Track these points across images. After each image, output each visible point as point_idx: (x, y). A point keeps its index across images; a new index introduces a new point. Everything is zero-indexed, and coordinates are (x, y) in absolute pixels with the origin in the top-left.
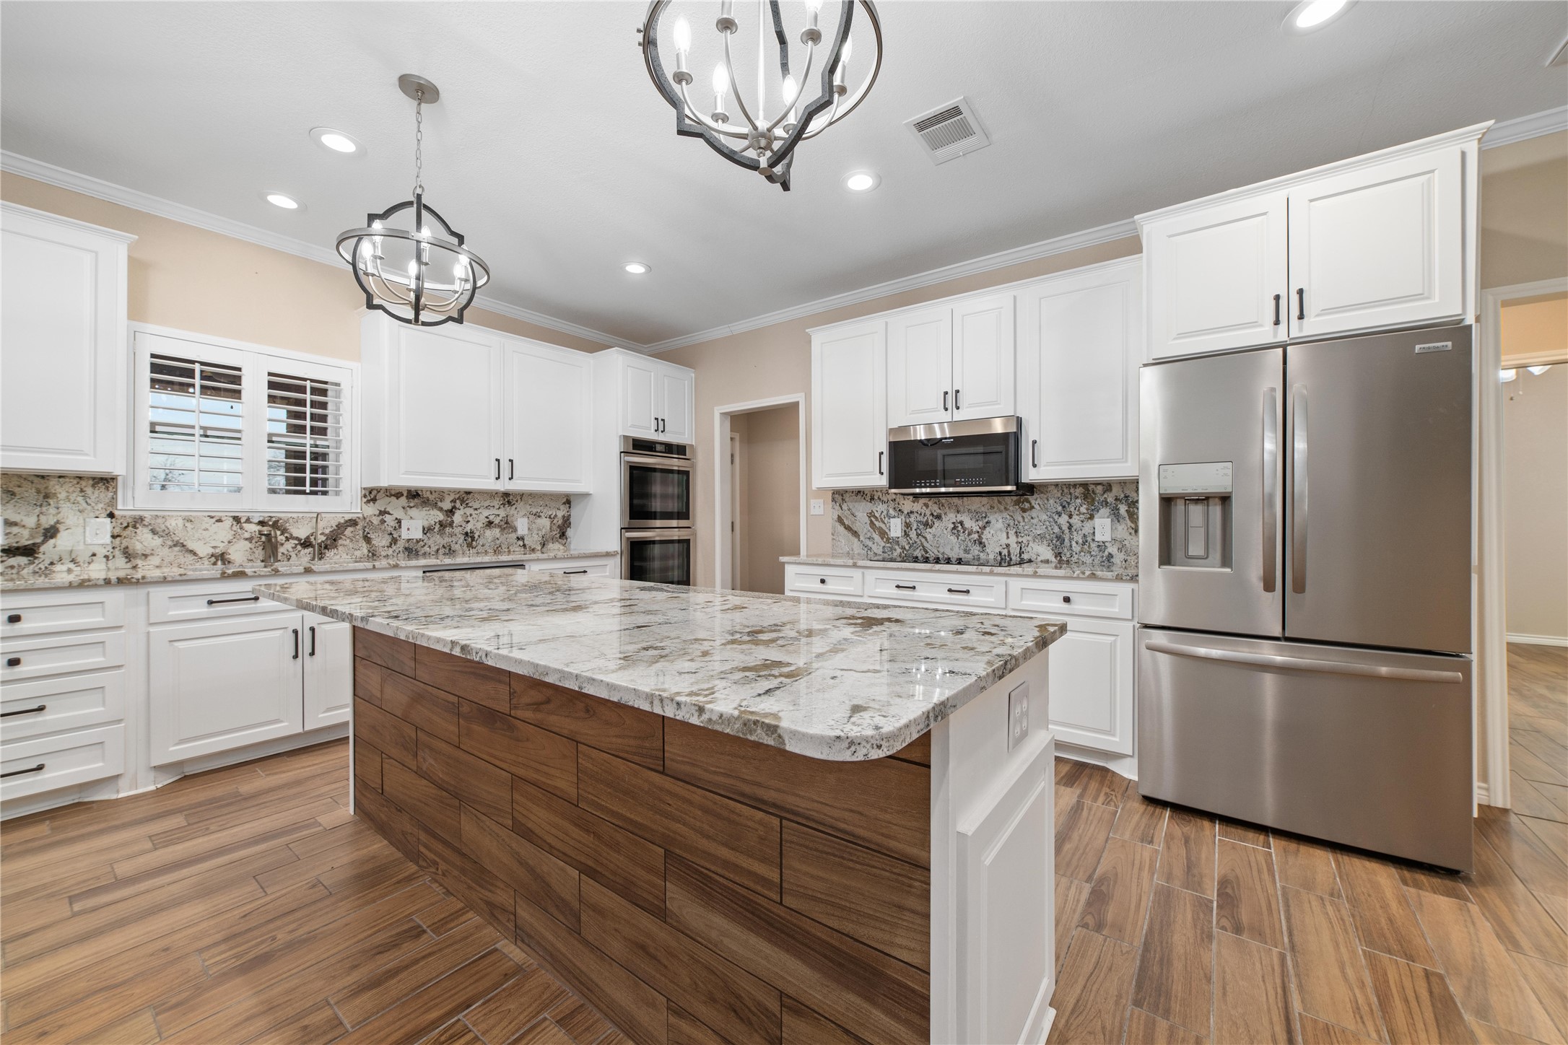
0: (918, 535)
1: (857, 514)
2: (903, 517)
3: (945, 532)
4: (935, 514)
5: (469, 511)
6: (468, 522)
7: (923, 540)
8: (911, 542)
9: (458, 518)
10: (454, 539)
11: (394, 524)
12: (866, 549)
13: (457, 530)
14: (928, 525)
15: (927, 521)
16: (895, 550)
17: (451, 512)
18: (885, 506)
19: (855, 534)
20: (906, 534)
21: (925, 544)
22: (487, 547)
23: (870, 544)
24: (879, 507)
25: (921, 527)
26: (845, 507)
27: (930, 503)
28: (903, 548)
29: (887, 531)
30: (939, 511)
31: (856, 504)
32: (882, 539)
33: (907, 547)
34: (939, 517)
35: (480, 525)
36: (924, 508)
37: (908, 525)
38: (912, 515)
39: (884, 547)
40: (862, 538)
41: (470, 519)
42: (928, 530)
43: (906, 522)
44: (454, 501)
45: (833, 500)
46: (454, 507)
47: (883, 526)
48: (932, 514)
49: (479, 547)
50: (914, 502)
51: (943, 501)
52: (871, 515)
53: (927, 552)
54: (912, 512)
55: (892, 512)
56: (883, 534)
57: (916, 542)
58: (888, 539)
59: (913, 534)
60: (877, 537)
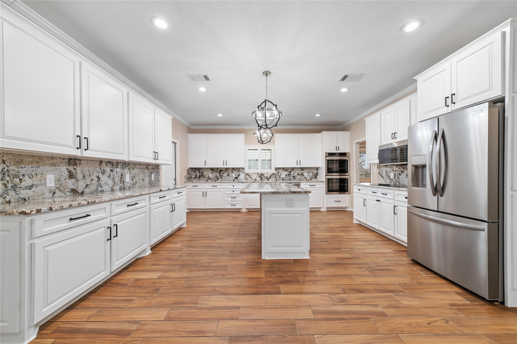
0: (398, 178)
1: (383, 171)
2: (394, 172)
3: (404, 177)
4: (402, 171)
5: (294, 172)
6: (294, 174)
7: (399, 179)
8: (396, 180)
9: (292, 173)
10: (291, 177)
11: (280, 174)
12: (385, 182)
13: (292, 176)
14: (400, 174)
15: (400, 173)
16: (392, 182)
17: (290, 172)
18: (390, 168)
19: (383, 177)
20: (395, 178)
21: (399, 181)
22: (298, 179)
23: (386, 180)
24: (388, 169)
25: (398, 175)
26: (380, 169)
27: (400, 168)
28: (394, 182)
29: (390, 176)
30: (403, 170)
31: (383, 168)
32: (389, 179)
33: (395, 182)
34: (403, 172)
35: (296, 175)
36: (399, 169)
37: (395, 175)
38: (396, 171)
39: (389, 181)
40: (384, 179)
41: (294, 173)
42: (400, 176)
43: (394, 174)
44: (291, 170)
45: (378, 167)
46: (291, 171)
47: (389, 175)
48: (401, 171)
49: (296, 179)
50: (396, 167)
51: (404, 167)
52: (386, 171)
53: (400, 183)
54: (396, 170)
55: (391, 171)
56: (389, 177)
57: (397, 180)
58: (390, 179)
59: (396, 177)
60: (388, 178)
